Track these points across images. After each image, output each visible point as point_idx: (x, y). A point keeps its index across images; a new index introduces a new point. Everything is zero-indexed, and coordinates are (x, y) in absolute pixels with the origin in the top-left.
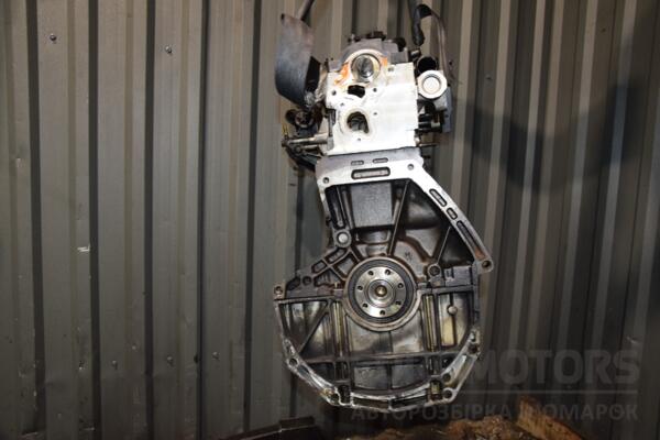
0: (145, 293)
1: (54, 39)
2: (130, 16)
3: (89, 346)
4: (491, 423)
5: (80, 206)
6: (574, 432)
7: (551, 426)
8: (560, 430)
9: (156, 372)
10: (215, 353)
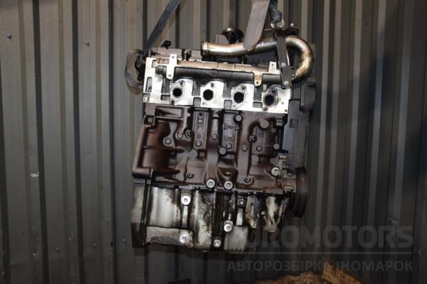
0: (76, 202)
1: (10, 38)
2: (61, 21)
3: (39, 239)
4: (306, 278)
5: (31, 147)
6: (358, 280)
7: (344, 277)
8: (350, 279)
9: (85, 255)
10: (124, 240)
